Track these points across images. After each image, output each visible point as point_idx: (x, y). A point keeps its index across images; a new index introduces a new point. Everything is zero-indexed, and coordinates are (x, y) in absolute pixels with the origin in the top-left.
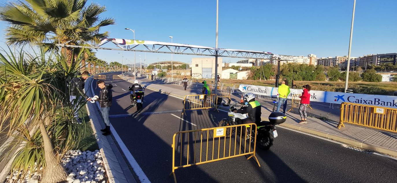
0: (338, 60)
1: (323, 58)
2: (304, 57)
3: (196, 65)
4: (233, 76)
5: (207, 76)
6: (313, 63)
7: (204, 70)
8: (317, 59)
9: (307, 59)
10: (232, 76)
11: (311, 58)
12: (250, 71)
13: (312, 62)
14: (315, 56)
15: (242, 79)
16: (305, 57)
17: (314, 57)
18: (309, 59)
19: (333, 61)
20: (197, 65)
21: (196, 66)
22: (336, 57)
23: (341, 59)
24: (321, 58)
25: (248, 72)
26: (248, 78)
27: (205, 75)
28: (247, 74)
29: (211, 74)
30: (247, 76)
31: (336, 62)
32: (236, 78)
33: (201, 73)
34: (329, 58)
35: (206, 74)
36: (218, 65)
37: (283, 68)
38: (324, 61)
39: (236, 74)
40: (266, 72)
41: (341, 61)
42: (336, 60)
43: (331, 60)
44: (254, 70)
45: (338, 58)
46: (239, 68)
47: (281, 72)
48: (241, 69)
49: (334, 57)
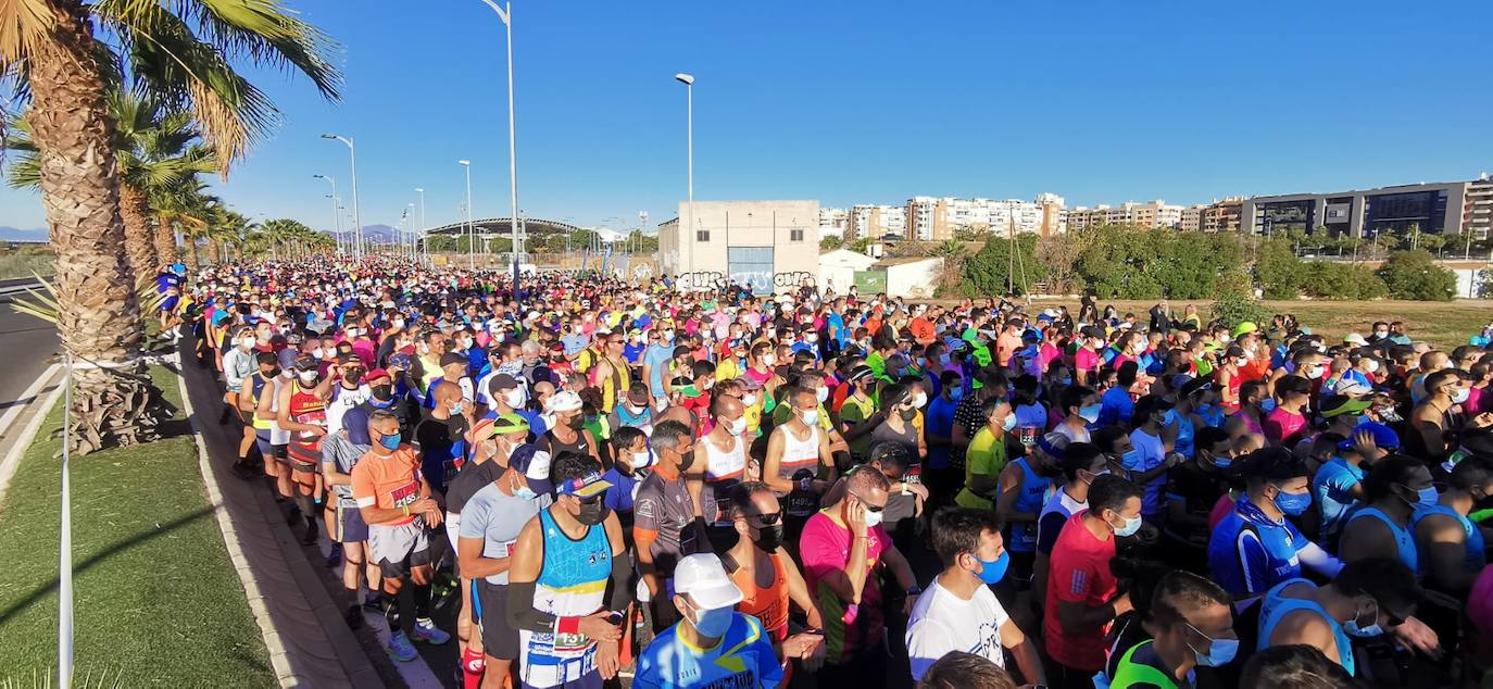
0: (1129, 217)
1: (1080, 209)
2: (1023, 206)
3: (699, 233)
4: (870, 281)
5: (754, 282)
6: (1054, 224)
7: (736, 256)
8: (1065, 212)
9: (1035, 211)
10: (865, 282)
11: (1047, 207)
12: (942, 259)
13: (1052, 222)
14: (1060, 201)
16: (1028, 206)
17: (1058, 206)
18: (1040, 214)
19: (1114, 218)
20: (704, 236)
21: (700, 239)
22: (1123, 205)
24: (1075, 209)
25: (936, 268)
26: (937, 295)
27: (741, 278)
28: (933, 276)
29: (769, 275)
30: (932, 283)
31: (1125, 223)
33: (722, 268)
34: (1102, 207)
35: (746, 275)
36: (801, 232)
37: (1084, 248)
38: (1083, 217)
39: (882, 274)
40: (1017, 263)
41: (1141, 218)
42: (1123, 218)
43: (1107, 216)
44: (957, 253)
45: (1129, 209)
46: (869, 247)
47: (1076, 266)
48: (879, 249)
49: (1119, 208)
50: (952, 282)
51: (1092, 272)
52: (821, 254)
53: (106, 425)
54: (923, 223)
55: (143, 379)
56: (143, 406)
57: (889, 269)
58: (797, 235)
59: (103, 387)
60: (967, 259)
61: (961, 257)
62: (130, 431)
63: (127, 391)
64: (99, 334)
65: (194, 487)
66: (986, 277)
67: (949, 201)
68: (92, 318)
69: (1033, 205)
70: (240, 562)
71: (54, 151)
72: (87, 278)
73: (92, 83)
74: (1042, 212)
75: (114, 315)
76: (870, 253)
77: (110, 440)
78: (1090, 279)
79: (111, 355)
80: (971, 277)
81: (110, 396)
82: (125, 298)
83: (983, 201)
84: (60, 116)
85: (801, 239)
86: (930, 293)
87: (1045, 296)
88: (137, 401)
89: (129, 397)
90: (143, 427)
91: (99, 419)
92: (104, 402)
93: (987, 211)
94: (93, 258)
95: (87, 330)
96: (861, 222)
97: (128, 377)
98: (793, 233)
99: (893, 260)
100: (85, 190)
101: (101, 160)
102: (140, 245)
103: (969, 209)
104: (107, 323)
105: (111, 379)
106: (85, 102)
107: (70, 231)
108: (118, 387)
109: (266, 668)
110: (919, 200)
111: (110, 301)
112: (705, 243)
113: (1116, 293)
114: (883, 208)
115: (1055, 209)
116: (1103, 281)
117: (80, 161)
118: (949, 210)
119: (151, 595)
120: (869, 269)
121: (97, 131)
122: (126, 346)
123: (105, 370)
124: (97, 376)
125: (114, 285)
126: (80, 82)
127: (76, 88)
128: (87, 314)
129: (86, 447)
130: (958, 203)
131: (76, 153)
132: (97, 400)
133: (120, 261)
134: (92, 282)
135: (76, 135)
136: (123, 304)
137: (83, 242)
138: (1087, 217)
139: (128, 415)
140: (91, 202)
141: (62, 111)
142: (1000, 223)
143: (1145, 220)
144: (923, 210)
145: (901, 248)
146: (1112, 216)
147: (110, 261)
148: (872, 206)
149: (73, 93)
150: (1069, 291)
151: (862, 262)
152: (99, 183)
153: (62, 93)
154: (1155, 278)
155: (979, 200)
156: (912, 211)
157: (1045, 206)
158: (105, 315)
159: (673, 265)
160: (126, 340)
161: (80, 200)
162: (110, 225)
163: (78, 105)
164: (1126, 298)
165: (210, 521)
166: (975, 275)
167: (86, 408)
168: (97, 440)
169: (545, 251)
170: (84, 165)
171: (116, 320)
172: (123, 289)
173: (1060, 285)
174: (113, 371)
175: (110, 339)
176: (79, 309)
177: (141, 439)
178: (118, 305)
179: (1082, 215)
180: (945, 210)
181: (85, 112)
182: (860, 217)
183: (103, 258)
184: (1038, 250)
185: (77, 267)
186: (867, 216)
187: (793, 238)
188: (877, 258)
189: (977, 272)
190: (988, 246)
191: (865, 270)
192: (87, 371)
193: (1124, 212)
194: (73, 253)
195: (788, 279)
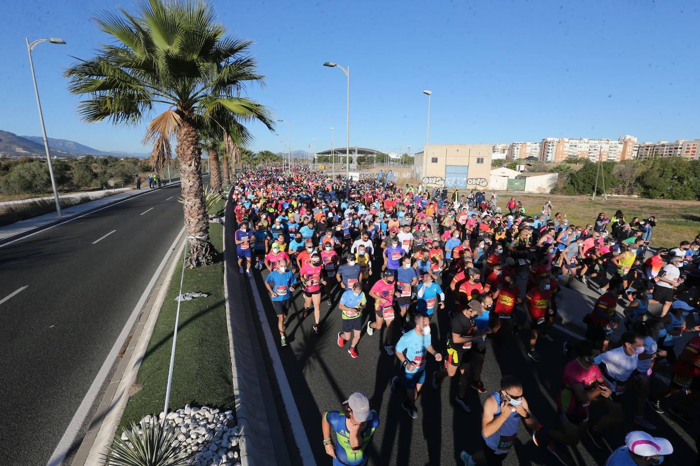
0: (681, 148)
1: (647, 144)
2: (611, 142)
3: (433, 159)
4: (516, 184)
5: (456, 182)
6: (629, 152)
7: (449, 170)
8: (638, 145)
9: (618, 145)
10: (513, 184)
11: (625, 143)
12: (557, 174)
13: (628, 150)
14: (635, 140)
15: (538, 192)
16: (614, 142)
17: (633, 142)
18: (622, 146)
19: (670, 149)
20: (435, 160)
21: (433, 161)
22: (677, 141)
23: (688, 146)
24: (644, 143)
25: (553, 178)
26: (552, 192)
27: (452, 180)
28: (551, 182)
29: (465, 179)
30: (550, 186)
31: (677, 151)
32: (522, 188)
33: (443, 175)
34: (662, 142)
35: (454, 179)
36: (482, 159)
37: (645, 170)
38: (649, 148)
39: (523, 181)
40: (600, 177)
41: (689, 149)
42: (677, 148)
43: (665, 148)
44: (566, 171)
45: (681, 143)
46: (518, 166)
47: (638, 180)
48: (522, 168)
49: (673, 142)
50: (561, 186)
51: (648, 183)
52: (491, 169)
53: (197, 259)
54: (550, 151)
55: (208, 242)
56: (208, 252)
57: (527, 178)
58: (480, 161)
59: (196, 245)
60: (571, 175)
61: (567, 174)
62: (204, 261)
63: (203, 247)
64: (195, 227)
65: (221, 288)
66: (581, 184)
67: (566, 140)
68: (194, 221)
69: (618, 142)
70: (229, 329)
71: (183, 162)
72: (192, 207)
73: (194, 137)
74: (622, 145)
75: (199, 220)
76: (517, 169)
77: (199, 264)
78: (647, 187)
79: (199, 234)
80: (572, 183)
81: (199, 248)
82: (203, 214)
83: (586, 140)
84: (185, 150)
85: (482, 162)
86: (548, 191)
87: (617, 195)
88: (206, 250)
89: (204, 249)
90: (208, 260)
91: (195, 257)
92: (197, 250)
93: (588, 145)
94: (194, 200)
95: (192, 225)
96: (516, 150)
97: (203, 241)
98: (478, 160)
99: (530, 173)
100: (191, 175)
101: (196, 164)
102: (215, 172)
103: (578, 144)
104: (197, 223)
105: (199, 243)
106: (192, 144)
107: (187, 191)
108: (201, 245)
109: (231, 383)
110: (549, 139)
111: (198, 215)
112: (435, 163)
113: (663, 195)
114: (528, 144)
115: (631, 144)
116: (655, 188)
117: (190, 165)
118: (566, 144)
119: (202, 342)
120: (516, 178)
121: (195, 154)
122: (203, 230)
123: (197, 239)
124: (195, 241)
125: (199, 209)
126: (191, 137)
127: (189, 139)
128: (192, 220)
129: (192, 267)
130: (571, 141)
131: (189, 163)
132: (195, 250)
133: (201, 200)
134: (193, 208)
135: (189, 156)
136: (202, 216)
137: (191, 194)
138: (652, 148)
139: (204, 255)
140: (193, 180)
141: (185, 148)
142: (596, 151)
143: (691, 150)
144: (550, 145)
145: (535, 166)
146: (669, 147)
147: (198, 200)
148: (522, 142)
149: (188, 141)
150: (631, 192)
151: (513, 174)
152: (196, 173)
153: (185, 142)
154: (691, 188)
155: (584, 139)
156: (545, 145)
157: (624, 141)
158: (197, 220)
159: (420, 172)
160: (203, 229)
161: (190, 179)
162: (199, 188)
163: (190, 145)
164: (669, 198)
165: (223, 307)
166: (575, 183)
167: (192, 252)
168: (194, 263)
169: (365, 164)
170: (192, 167)
171: (200, 222)
172: (202, 211)
173: (627, 190)
174: (199, 240)
175: (198, 229)
176: (190, 218)
177: (207, 264)
178: (201, 216)
179: (648, 147)
180: (563, 145)
181: (191, 148)
182: (515, 148)
183: (197, 200)
184: (615, 171)
185: (190, 203)
186: (519, 147)
187: (478, 162)
188: (521, 172)
189: (577, 181)
190: (584, 167)
191: (514, 178)
192: (192, 239)
193: (678, 145)
194: (188, 198)
195: (474, 181)
